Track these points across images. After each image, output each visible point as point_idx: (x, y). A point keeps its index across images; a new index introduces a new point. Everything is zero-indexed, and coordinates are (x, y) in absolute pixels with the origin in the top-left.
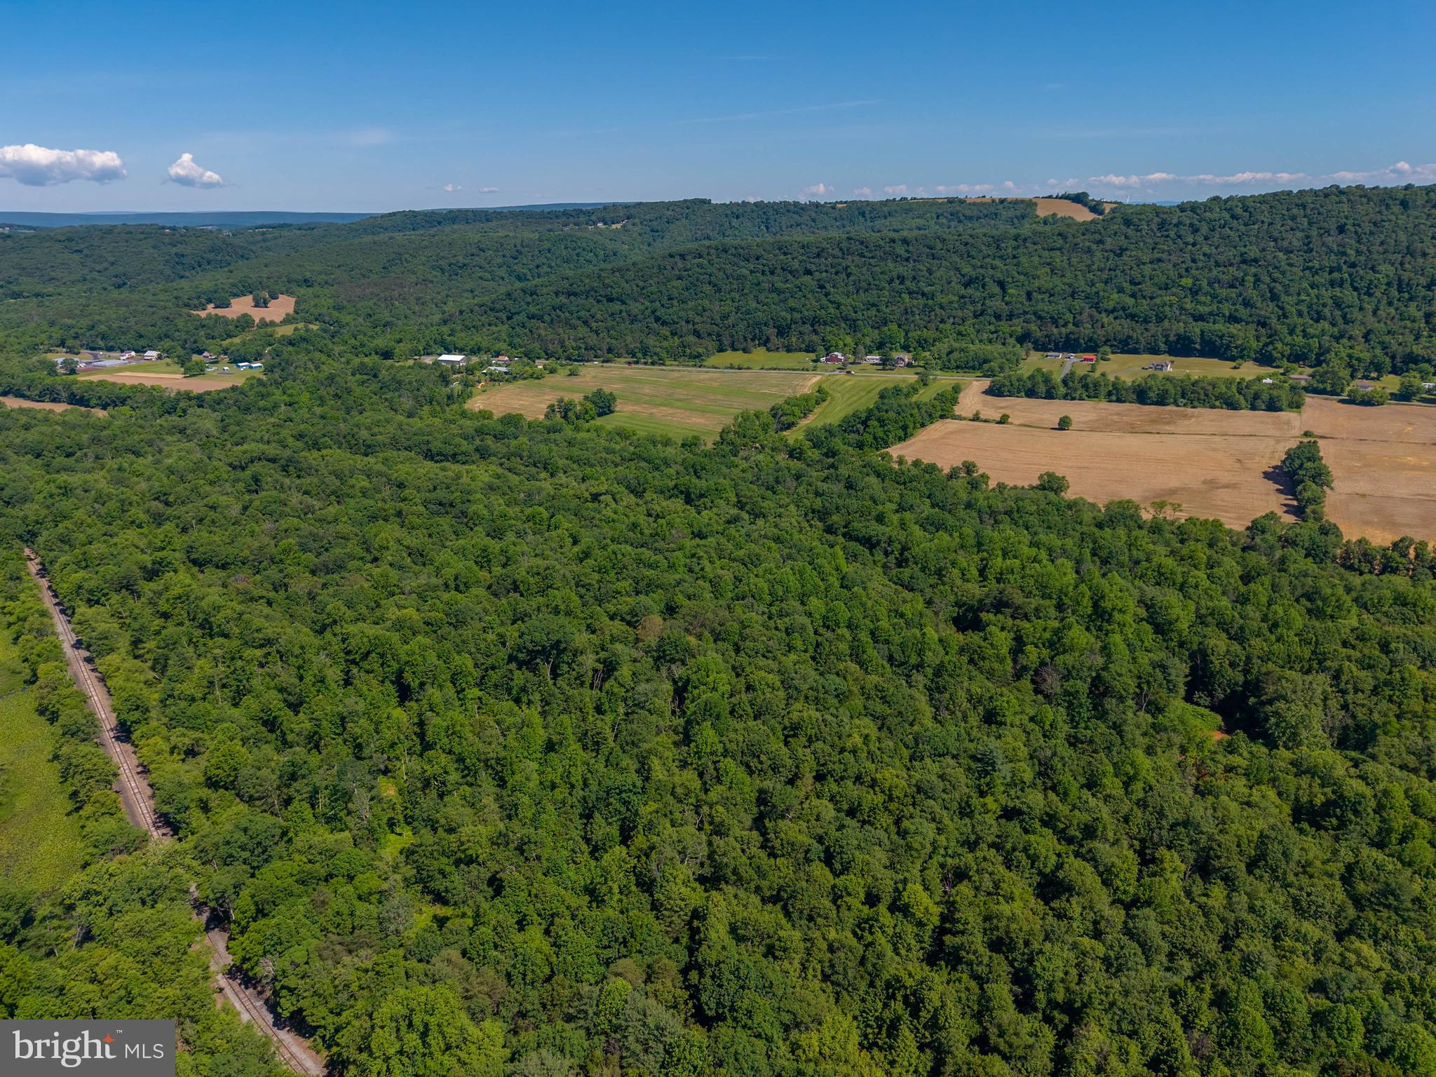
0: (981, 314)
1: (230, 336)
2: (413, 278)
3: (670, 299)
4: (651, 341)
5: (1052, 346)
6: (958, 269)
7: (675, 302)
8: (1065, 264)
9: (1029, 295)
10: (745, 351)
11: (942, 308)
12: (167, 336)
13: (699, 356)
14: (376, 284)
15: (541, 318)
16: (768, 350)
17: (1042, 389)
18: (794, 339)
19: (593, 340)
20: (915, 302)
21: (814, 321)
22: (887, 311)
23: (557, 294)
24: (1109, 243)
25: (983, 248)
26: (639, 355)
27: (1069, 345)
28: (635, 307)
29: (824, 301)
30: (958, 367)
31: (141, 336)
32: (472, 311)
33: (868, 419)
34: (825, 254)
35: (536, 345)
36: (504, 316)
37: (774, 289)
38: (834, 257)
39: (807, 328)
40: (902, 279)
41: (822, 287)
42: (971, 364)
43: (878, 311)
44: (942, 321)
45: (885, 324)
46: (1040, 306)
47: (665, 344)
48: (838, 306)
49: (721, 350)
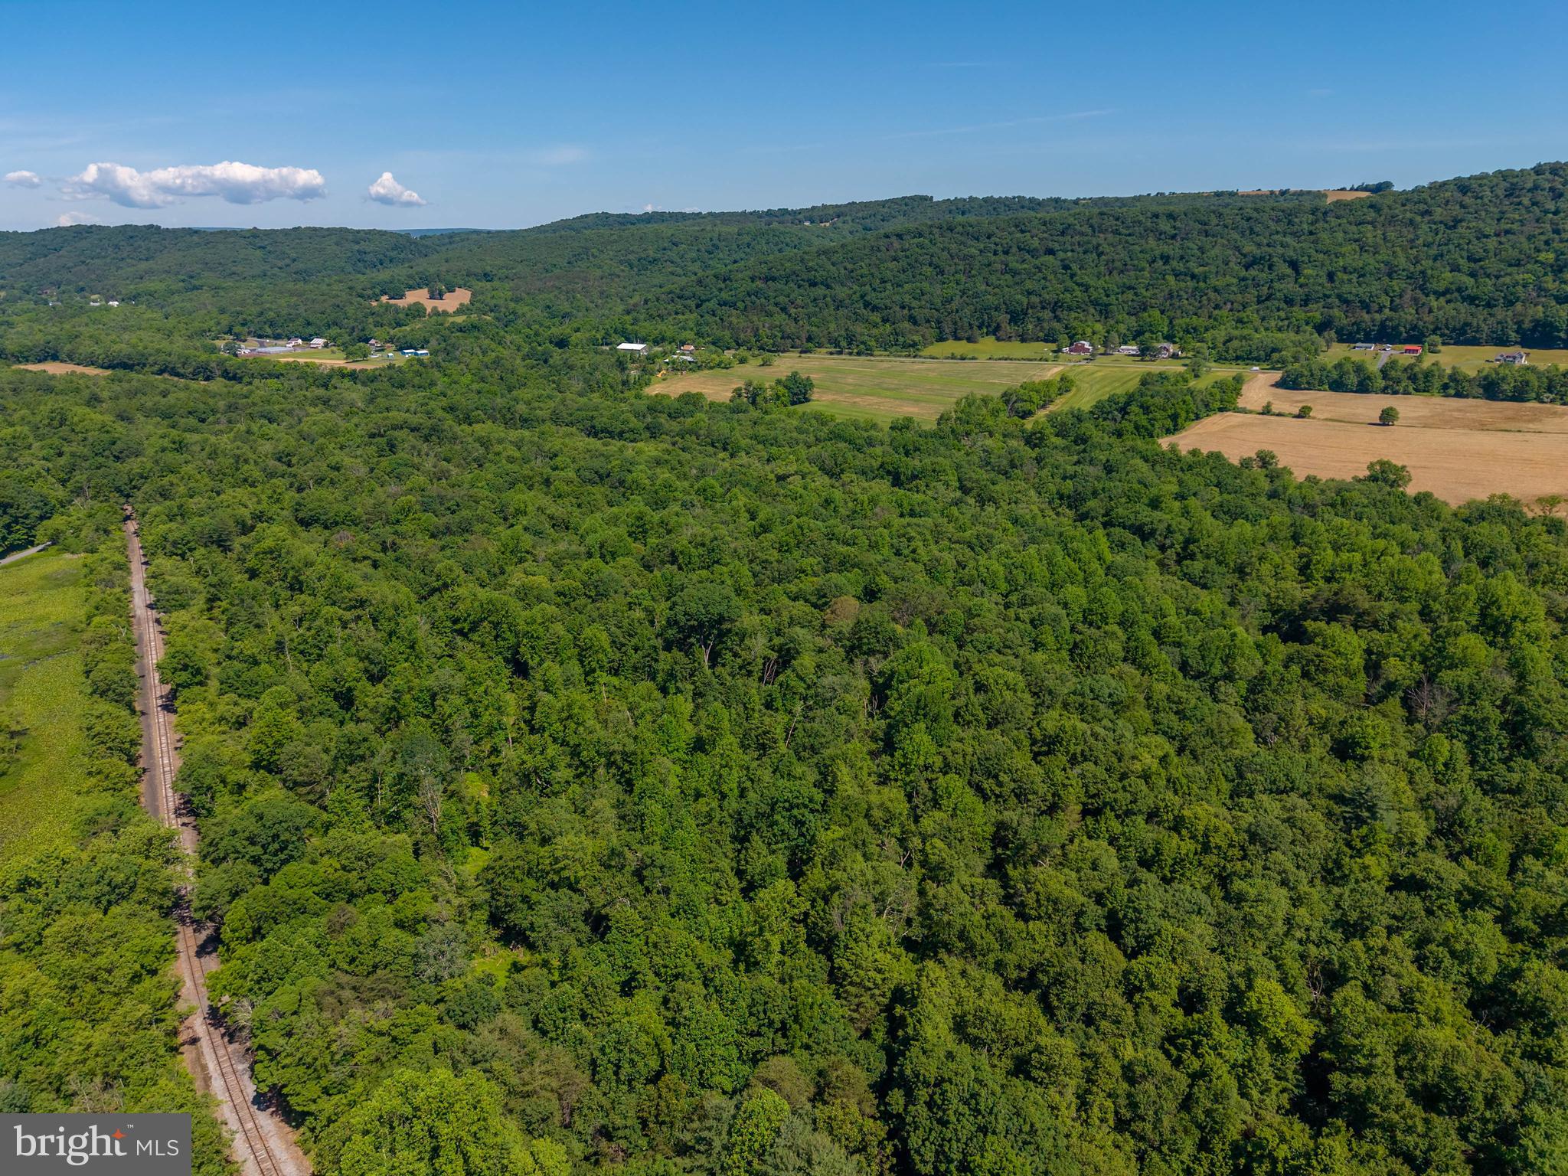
0: (1268, 298)
1: (399, 325)
2: (598, 273)
3: (883, 281)
4: (859, 329)
5: (1361, 336)
6: (1237, 249)
7: (889, 286)
8: (1379, 240)
9: (1331, 277)
10: (970, 340)
11: (1216, 290)
12: (335, 324)
13: (914, 345)
14: (558, 278)
15: (734, 305)
16: (998, 339)
17: (1353, 380)
18: (1030, 327)
19: (791, 328)
20: (1182, 285)
21: (1056, 306)
22: (1148, 294)
23: (753, 279)
24: (1438, 213)
25: (1271, 223)
26: (844, 344)
27: (1384, 335)
28: (842, 292)
29: (1069, 284)
30: (1237, 358)
31: (309, 324)
32: (658, 300)
33: (1128, 404)
34: (1070, 231)
35: (727, 333)
36: (692, 303)
37: (1008, 270)
38: (1082, 234)
39: (1047, 314)
40: (1166, 259)
41: (1066, 267)
42: (1255, 354)
43: (1136, 294)
44: (1217, 307)
45: (1145, 310)
46: (1346, 288)
47: (875, 332)
48: (1086, 288)
49: (941, 339)
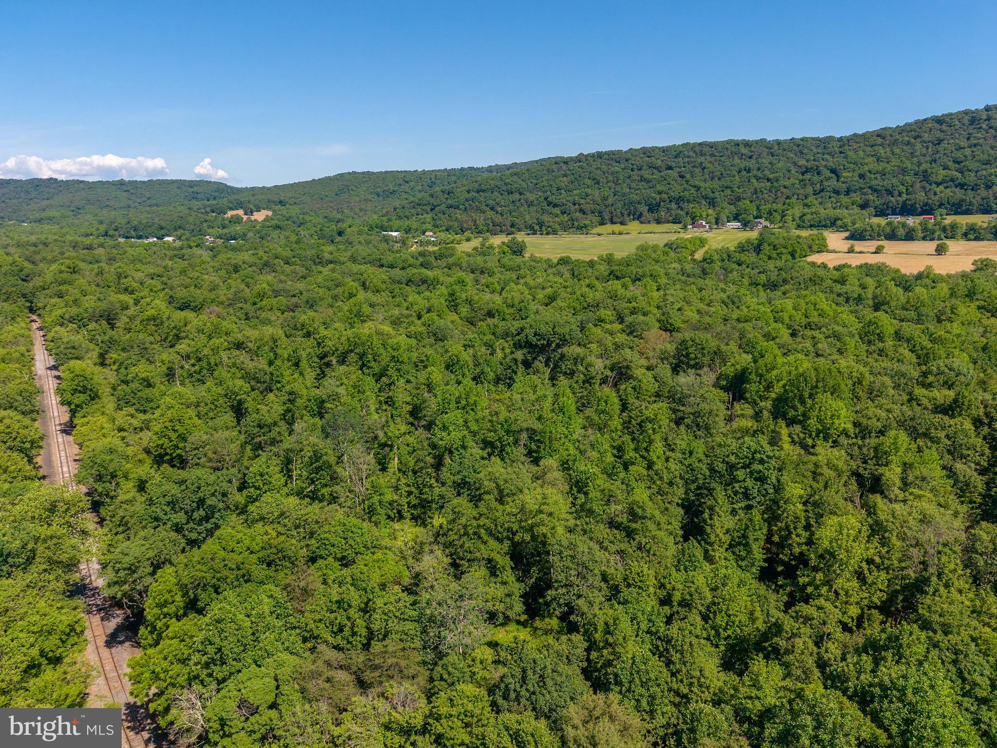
0: (822, 191)
1: (224, 228)
2: (357, 199)
3: (558, 189)
4: (546, 218)
5: (890, 211)
6: (795, 164)
7: (563, 191)
8: (889, 154)
9: (862, 176)
10: (622, 223)
11: (785, 187)
12: (180, 227)
13: (586, 226)
14: (331, 202)
15: (458, 207)
16: (641, 223)
18: (663, 214)
19: (498, 219)
20: (762, 184)
21: (679, 200)
22: (740, 190)
23: (468, 192)
24: (926, 137)
25: (813, 148)
26: (537, 227)
27: (907, 210)
28: (531, 197)
29: (688, 187)
30: (811, 226)
31: (162, 228)
32: (403, 208)
33: (760, 245)
34: (681, 155)
35: (456, 224)
36: (428, 208)
37: (642, 179)
38: (689, 157)
39: (674, 206)
40: (749, 171)
41: (682, 177)
42: (823, 223)
43: (732, 191)
44: (787, 198)
45: (739, 200)
46: (874, 183)
47: (557, 219)
48: (698, 188)
49: (602, 223)
